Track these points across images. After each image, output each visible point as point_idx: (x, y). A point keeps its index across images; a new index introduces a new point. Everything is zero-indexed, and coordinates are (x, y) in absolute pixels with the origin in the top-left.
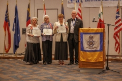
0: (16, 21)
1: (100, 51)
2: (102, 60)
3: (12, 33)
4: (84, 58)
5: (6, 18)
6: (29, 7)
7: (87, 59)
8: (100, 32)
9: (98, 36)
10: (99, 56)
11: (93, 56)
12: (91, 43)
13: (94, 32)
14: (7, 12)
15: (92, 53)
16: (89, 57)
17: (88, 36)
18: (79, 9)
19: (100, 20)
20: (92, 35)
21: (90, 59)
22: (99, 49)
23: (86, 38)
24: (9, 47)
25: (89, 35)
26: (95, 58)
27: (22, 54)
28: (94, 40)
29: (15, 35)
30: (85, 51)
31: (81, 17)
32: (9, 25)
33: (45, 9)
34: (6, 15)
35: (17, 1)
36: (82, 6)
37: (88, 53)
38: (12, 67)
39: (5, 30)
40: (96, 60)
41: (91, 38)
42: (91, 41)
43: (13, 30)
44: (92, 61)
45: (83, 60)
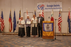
0: (15, 18)
1: (52, 31)
2: (53, 35)
3: (13, 23)
5: (10, 17)
7: (46, 35)
8: (52, 22)
9: (51, 24)
10: (51, 33)
14: (10, 14)
15: (49, 32)
16: (47, 34)
18: (43, 13)
19: (52, 17)
20: (48, 24)
22: (51, 30)
23: (45, 25)
28: (49, 26)
29: (14, 24)
30: (45, 31)
31: (43, 16)
32: (11, 20)
36: (44, 11)
37: (47, 32)
38: (12, 38)
39: (10, 22)
41: (48, 25)
43: (13, 22)
44: (49, 36)
45: (44, 35)
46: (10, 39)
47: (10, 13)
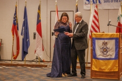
1: (115, 59)
2: (117, 70)
3: (21, 37)
4: (96, 67)
5: (14, 21)
6: (39, 9)
7: (100, 69)
9: (113, 42)
11: (106, 65)
12: (105, 50)
13: (108, 37)
14: (16, 14)
15: (106, 61)
16: (103, 66)
17: (101, 41)
18: (95, 11)
20: (106, 41)
21: (103, 68)
22: (113, 57)
23: (99, 44)
24: (18, 53)
25: (103, 41)
26: (109, 67)
27: (33, 61)
28: (108, 46)
30: (98, 59)
32: (18, 29)
33: (57, 11)
34: (14, 18)
35: (26, 2)
37: (101, 61)
39: (13, 34)
40: (111, 69)
41: (105, 44)
42: (105, 47)
43: (22, 34)
44: (106, 71)
45: (96, 70)
47: (14, 12)
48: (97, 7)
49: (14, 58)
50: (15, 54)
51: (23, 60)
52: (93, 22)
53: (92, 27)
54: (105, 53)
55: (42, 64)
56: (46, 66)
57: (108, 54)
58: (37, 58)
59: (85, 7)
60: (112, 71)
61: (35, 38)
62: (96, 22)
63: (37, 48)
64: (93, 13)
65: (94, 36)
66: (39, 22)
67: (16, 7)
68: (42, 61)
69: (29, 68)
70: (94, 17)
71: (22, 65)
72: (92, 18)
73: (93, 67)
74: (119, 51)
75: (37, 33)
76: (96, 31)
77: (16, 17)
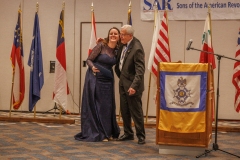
0: (36, 45)
1: (200, 109)
2: (203, 130)
3: (28, 70)
4: (166, 126)
5: (16, 39)
6: (62, 18)
7: (173, 127)
9: (197, 78)
11: (184, 121)
13: (188, 70)
14: (18, 26)
15: (184, 114)
16: (178, 122)
17: (176, 78)
18: (163, 24)
19: (206, 46)
20: (184, 77)
21: (177, 126)
22: (197, 106)
23: (171, 83)
24: (22, 98)
26: (189, 124)
27: (47, 113)
28: (188, 87)
29: (32, 74)
30: (169, 110)
32: (22, 54)
33: (95, 23)
34: (16, 34)
35: (38, 6)
38: (21, 139)
39: (14, 64)
40: (192, 129)
41: (183, 82)
43: (29, 63)
45: (165, 129)
46: (9, 140)
47: (16, 23)
48: (165, 16)
49: (15, 107)
50: (17, 99)
51: (30, 111)
52: (159, 43)
53: (157, 51)
54: (182, 99)
55: (66, 117)
56: (73, 122)
57: (187, 101)
58: (56, 108)
59: (144, 16)
60: (195, 131)
61: (52, 70)
62: (164, 43)
63: (57, 88)
64: (158, 27)
65: (162, 69)
66: (61, 42)
67: (19, 14)
68: (64, 113)
69: (42, 124)
70: (161, 33)
71: (29, 120)
72: (156, 36)
73: (161, 123)
74: (207, 95)
75: (57, 63)
76: (164, 60)
77: (19, 32)
